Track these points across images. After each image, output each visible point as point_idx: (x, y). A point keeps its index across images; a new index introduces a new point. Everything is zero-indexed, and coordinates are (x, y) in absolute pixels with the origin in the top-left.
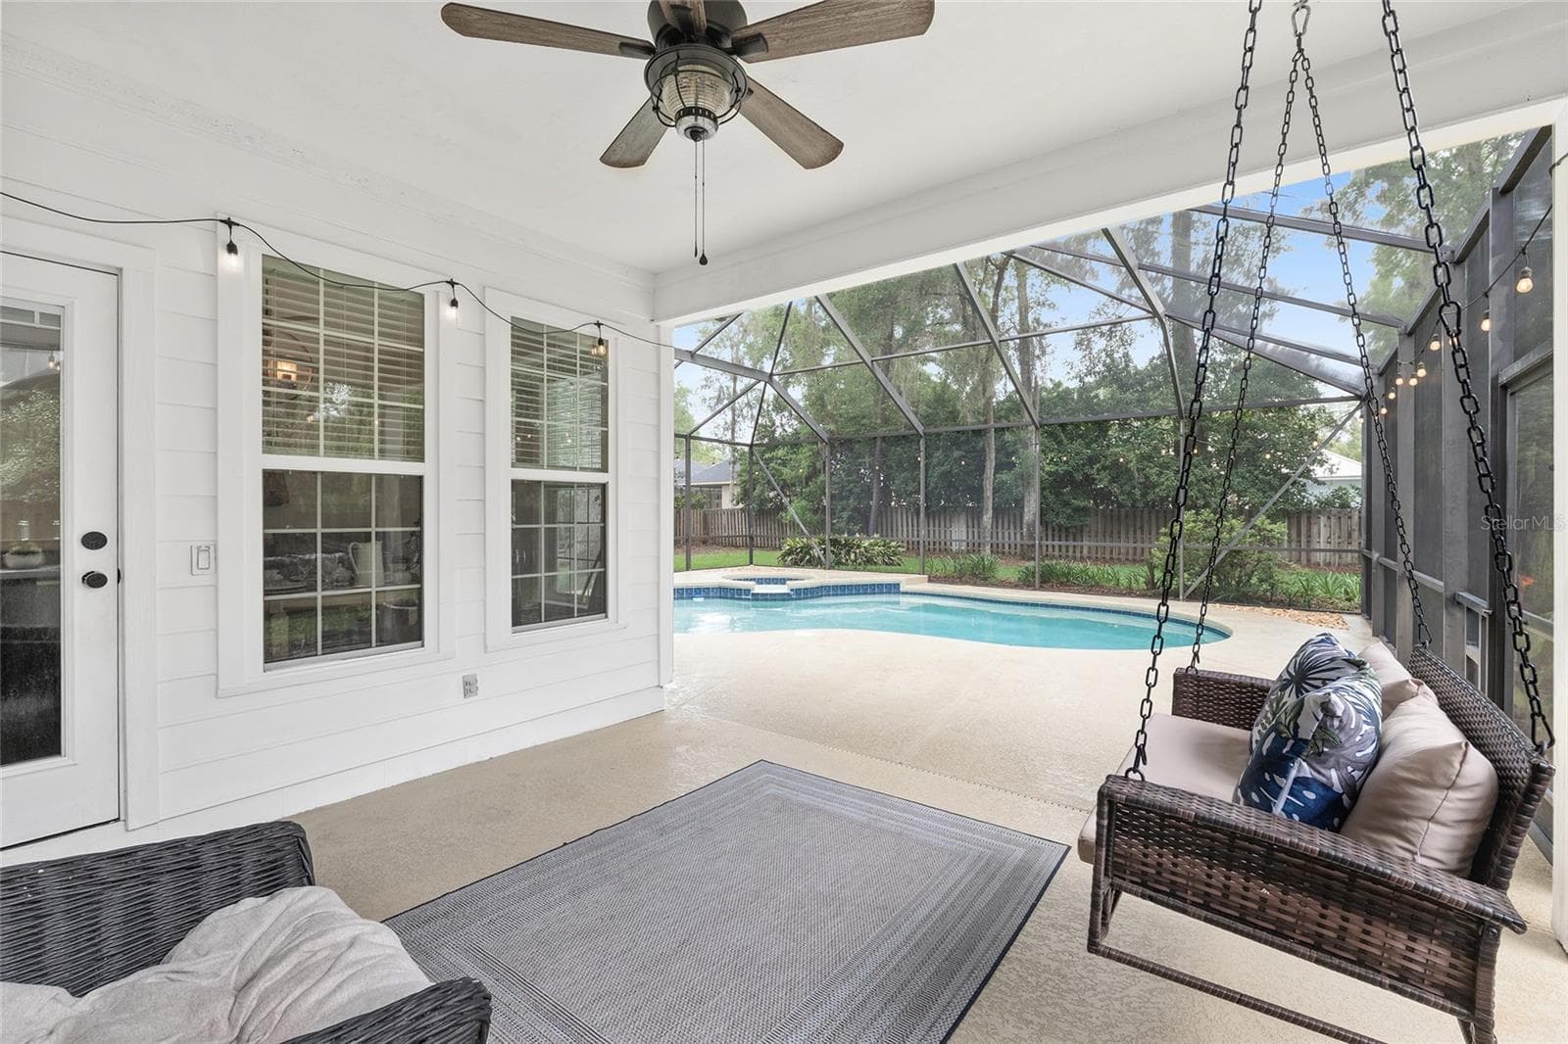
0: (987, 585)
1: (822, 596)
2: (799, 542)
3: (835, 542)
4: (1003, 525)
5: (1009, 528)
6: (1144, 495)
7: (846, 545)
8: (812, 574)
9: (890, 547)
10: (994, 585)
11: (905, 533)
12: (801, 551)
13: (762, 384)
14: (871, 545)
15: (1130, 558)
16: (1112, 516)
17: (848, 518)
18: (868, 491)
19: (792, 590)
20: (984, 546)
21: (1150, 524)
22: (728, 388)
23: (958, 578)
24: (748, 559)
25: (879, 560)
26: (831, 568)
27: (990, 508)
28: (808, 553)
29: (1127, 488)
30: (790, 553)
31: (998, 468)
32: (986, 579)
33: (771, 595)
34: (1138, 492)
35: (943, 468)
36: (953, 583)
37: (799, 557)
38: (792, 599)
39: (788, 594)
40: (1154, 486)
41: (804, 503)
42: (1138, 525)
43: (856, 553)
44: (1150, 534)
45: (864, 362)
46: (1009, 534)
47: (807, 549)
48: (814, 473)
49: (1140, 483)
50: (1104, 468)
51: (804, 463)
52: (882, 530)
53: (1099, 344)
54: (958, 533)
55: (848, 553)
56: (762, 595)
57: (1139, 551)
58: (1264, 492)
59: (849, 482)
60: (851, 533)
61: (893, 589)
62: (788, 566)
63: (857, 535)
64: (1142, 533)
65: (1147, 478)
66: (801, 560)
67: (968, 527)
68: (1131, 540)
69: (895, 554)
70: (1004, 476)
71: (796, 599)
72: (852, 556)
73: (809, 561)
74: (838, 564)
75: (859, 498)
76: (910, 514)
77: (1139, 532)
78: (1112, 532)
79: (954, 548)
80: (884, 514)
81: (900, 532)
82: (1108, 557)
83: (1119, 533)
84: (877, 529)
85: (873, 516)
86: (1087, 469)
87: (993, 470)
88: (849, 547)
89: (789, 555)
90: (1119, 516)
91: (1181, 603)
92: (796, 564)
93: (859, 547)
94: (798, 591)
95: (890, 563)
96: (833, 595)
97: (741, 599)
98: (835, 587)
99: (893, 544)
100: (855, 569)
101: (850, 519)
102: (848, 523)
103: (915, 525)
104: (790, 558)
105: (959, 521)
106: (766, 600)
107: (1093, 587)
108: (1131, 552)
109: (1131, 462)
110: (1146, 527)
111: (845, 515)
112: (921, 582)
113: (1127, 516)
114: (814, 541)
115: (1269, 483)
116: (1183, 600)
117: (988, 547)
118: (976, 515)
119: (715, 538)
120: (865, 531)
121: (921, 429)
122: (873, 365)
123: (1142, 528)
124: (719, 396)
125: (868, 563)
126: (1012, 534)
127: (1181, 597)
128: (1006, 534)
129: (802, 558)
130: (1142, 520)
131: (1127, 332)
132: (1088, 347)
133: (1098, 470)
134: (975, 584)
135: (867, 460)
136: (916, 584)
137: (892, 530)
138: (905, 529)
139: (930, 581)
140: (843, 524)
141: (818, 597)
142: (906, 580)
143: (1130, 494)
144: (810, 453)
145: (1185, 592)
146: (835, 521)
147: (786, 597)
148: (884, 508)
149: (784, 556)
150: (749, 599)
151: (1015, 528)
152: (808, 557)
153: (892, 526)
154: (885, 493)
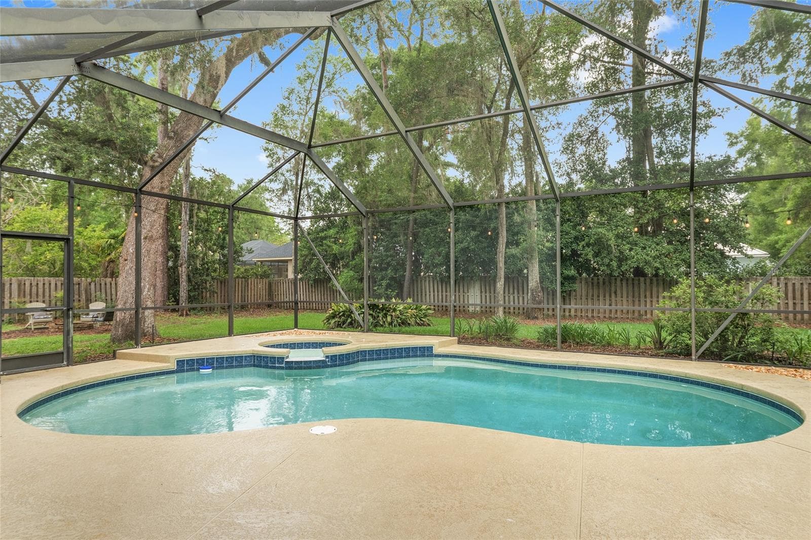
0: (511, 346)
1: (358, 361)
2: (343, 307)
3: (373, 307)
4: (509, 291)
5: (514, 293)
6: (619, 267)
7: (382, 309)
8: (350, 339)
9: (421, 310)
10: (517, 346)
11: (432, 298)
12: (343, 315)
13: (302, 154)
14: (405, 308)
15: (607, 316)
16: (592, 283)
17: (386, 286)
18: (402, 265)
19: (327, 357)
20: (498, 308)
21: (622, 290)
22: (291, 181)
23: (483, 339)
24: (293, 323)
25: (412, 321)
26: (369, 331)
27: (503, 276)
28: (349, 316)
29: (607, 261)
30: (333, 316)
31: (509, 244)
32: (508, 339)
33: (306, 362)
34: (614, 264)
35: (462, 245)
36: (480, 344)
37: (341, 320)
38: (327, 366)
39: (323, 361)
40: (627, 259)
41: (352, 273)
42: (613, 289)
43: (392, 315)
44: (622, 297)
45: (399, 132)
46: (514, 297)
47: (348, 313)
48: (359, 249)
49: (616, 257)
50: (588, 245)
51: (351, 241)
52: (414, 295)
53: (581, 150)
54: (474, 297)
55: (385, 316)
56: (297, 362)
57: (613, 311)
58: (710, 264)
59: (387, 256)
60: (388, 298)
61: (426, 352)
62: (332, 329)
63: (394, 300)
64: (616, 296)
65: (621, 253)
66: (344, 323)
67: (481, 292)
68: (608, 302)
69: (426, 316)
70: (514, 251)
71: (331, 366)
72: (389, 319)
73: (351, 323)
74: (375, 327)
75: (396, 270)
76: (435, 282)
77: (613, 295)
78: (593, 296)
79: (471, 309)
80: (415, 282)
81: (428, 296)
82: (590, 315)
83: (598, 296)
84: (410, 294)
85: (406, 284)
86: (574, 246)
87: (504, 245)
88: (385, 310)
89: (333, 317)
90: (598, 283)
91: (694, 362)
92: (339, 326)
93: (395, 310)
94: (333, 358)
95: (421, 324)
96: (369, 360)
97: (274, 368)
98: (371, 352)
99: (424, 307)
100: (391, 332)
101: (388, 286)
102: (386, 290)
103: (440, 291)
104: (333, 321)
105: (474, 287)
106: (301, 368)
107: (606, 346)
108: (607, 312)
109: (610, 240)
110: (619, 292)
111: (384, 283)
112: (450, 344)
113: (604, 283)
114: (355, 306)
115: (713, 257)
116: (695, 360)
117: (501, 309)
118: (488, 282)
119: (278, 303)
120: (400, 296)
121: (451, 202)
122: (407, 135)
123: (615, 293)
124: (284, 188)
125: (402, 325)
126: (516, 297)
127: (693, 357)
128: (512, 297)
129: (345, 321)
130: (616, 286)
131: (601, 141)
132: (572, 152)
133: (583, 247)
134: (501, 346)
135: (402, 238)
136: (448, 346)
137: (422, 295)
138: (432, 295)
139: (459, 342)
140: (382, 291)
141: (353, 363)
142: (438, 343)
143: (608, 265)
144: (356, 232)
145: (697, 351)
146: (376, 288)
147: (321, 364)
148: (415, 277)
149: (328, 319)
150: (282, 368)
151: (518, 293)
152: (349, 320)
153: (422, 292)
154: (416, 264)
